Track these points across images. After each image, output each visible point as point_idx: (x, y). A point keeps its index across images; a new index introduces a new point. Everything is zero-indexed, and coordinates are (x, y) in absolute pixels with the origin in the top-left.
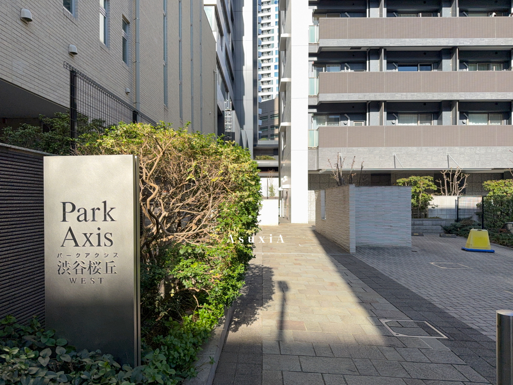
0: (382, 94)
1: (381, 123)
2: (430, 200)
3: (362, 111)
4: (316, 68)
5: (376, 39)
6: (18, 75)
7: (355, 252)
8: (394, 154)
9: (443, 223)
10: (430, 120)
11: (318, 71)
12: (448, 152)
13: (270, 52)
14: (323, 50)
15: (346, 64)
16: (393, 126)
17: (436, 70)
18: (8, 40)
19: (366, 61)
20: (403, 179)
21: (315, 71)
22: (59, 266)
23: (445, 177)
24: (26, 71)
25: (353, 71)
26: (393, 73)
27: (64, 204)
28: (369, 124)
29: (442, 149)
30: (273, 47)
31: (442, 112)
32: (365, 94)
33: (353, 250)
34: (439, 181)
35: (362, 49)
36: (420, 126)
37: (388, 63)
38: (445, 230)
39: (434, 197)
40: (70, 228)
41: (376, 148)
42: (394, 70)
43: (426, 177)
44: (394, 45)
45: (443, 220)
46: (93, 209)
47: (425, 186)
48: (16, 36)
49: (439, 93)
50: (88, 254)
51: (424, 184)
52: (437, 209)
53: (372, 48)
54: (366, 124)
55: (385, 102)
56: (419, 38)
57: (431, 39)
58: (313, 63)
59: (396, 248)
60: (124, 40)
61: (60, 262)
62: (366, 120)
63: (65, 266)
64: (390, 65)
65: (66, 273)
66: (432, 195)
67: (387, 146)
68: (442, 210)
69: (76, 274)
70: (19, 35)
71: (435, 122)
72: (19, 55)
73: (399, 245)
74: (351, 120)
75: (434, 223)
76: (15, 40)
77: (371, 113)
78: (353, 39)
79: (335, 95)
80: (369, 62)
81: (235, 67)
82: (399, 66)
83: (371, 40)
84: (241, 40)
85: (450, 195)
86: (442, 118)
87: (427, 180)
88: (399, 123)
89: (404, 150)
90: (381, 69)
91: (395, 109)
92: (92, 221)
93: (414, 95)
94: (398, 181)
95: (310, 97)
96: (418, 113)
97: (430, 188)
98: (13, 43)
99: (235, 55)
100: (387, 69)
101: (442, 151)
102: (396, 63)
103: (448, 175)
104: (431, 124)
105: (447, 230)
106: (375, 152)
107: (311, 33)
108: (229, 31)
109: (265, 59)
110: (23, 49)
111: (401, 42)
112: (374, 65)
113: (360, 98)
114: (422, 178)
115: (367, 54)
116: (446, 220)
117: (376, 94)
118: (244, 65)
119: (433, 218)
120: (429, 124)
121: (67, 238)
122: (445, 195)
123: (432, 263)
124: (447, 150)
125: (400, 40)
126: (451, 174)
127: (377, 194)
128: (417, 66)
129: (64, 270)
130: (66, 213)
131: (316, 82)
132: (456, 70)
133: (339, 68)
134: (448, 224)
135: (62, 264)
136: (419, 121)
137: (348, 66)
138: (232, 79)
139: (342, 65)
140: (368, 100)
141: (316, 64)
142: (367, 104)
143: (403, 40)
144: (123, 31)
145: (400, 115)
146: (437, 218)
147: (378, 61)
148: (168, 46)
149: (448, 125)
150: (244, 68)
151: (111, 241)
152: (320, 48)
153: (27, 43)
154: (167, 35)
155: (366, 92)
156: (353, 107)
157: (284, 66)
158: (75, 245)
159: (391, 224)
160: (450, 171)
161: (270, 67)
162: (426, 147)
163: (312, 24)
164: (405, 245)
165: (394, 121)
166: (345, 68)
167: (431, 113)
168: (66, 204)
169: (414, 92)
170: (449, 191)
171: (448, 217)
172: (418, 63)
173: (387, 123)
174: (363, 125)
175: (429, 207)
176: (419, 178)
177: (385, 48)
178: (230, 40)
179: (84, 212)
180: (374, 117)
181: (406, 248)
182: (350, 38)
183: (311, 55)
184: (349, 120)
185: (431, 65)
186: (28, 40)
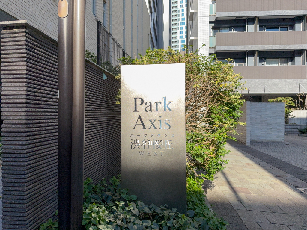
0: (256, 46)
1: (255, 64)
2: (290, 113)
3: (243, 57)
4: (214, 31)
5: (252, 12)
6: (49, 31)
7: (250, 144)
8: (264, 84)
9: (299, 127)
10: (287, 62)
11: (215, 32)
12: (299, 83)
13: (177, 24)
14: (218, 19)
15: (233, 28)
16: (263, 66)
17: (291, 31)
18: (45, 10)
19: (246, 25)
20: (272, 99)
21: (213, 32)
22: (131, 143)
23: (299, 98)
24: (53, 29)
25: (237, 32)
26: (263, 32)
27: (135, 99)
28: (247, 65)
29: (296, 81)
30: (179, 20)
31: (295, 57)
32: (245, 46)
33: (248, 143)
34: (295, 100)
35: (243, 18)
36: (280, 66)
37: (260, 26)
38: (300, 131)
39: (293, 110)
40: (140, 116)
41: (252, 80)
42: (263, 31)
43: (288, 98)
44: (264, 15)
45: (299, 125)
46: (156, 103)
47: (288, 103)
48: (48, 7)
49: (294, 45)
50: (152, 135)
51: (286, 102)
52: (295, 119)
53: (250, 17)
54: (245, 65)
55: (258, 51)
56: (280, 10)
57: (289, 11)
58: (212, 27)
59: (274, 142)
60: (103, 13)
61: (132, 140)
62: (245, 62)
63: (136, 143)
64: (261, 28)
65: (136, 148)
66: (292, 110)
67: (259, 78)
68: (298, 119)
69: (144, 148)
70: (50, 7)
71: (290, 64)
72: (50, 19)
73: (276, 141)
74: (236, 62)
75: (293, 127)
76: (48, 10)
77: (248, 58)
78: (238, 12)
79: (226, 47)
80: (248, 26)
81: (158, 32)
82: (267, 28)
83: (250, 12)
84: (162, 16)
85: (302, 109)
86: (295, 61)
87: (289, 100)
88: (266, 64)
89: (270, 81)
90: (255, 30)
91: (264, 56)
92: (156, 111)
93: (277, 46)
94: (269, 100)
95: (210, 48)
96: (279, 58)
97: (291, 104)
98: (47, 11)
99: (158, 25)
100: (259, 30)
101: (295, 82)
102: (265, 26)
103: (301, 97)
104: (287, 65)
105: (301, 132)
106: (252, 82)
107: (211, 9)
108: (155, 11)
109: (174, 28)
110: (52, 16)
111: (269, 13)
112: (251, 28)
113: (242, 49)
114: (285, 98)
115: (246, 21)
116: (301, 125)
117: (252, 46)
118: (163, 31)
119: (292, 124)
120: (286, 65)
121: (137, 123)
122: (299, 109)
123: (304, 152)
124: (299, 81)
125: (268, 11)
126: (303, 96)
127: (262, 107)
128: (278, 28)
129: (135, 145)
130: (137, 106)
131: (214, 39)
132: (305, 30)
133: (228, 30)
134: (303, 128)
135: (133, 141)
136: (279, 63)
137: (234, 29)
138: (157, 39)
139: (230, 28)
140: (247, 50)
141: (214, 28)
142: (246, 52)
143: (270, 11)
144: (103, 7)
145: (267, 60)
146: (294, 124)
147: (254, 25)
148: (126, 18)
149: (299, 65)
150: (164, 33)
151: (169, 126)
152: (217, 18)
153: (54, 12)
154: (125, 11)
155: (246, 45)
156: (237, 54)
157: (191, 31)
158: (143, 128)
159: (271, 127)
160: (302, 94)
161: (177, 32)
162: (285, 79)
163: (211, 3)
164: (280, 141)
165: (263, 63)
166: (233, 30)
167: (288, 58)
168: (137, 99)
169: (277, 44)
170: (302, 107)
171: (302, 124)
172: (279, 26)
173: (259, 64)
174: (243, 65)
175: (290, 117)
176: (283, 98)
177: (258, 17)
178: (156, 16)
179: (150, 105)
180: (251, 61)
181: (281, 142)
182: (236, 11)
183: (210, 22)
184: (234, 63)
185: (287, 28)
186: (55, 10)
